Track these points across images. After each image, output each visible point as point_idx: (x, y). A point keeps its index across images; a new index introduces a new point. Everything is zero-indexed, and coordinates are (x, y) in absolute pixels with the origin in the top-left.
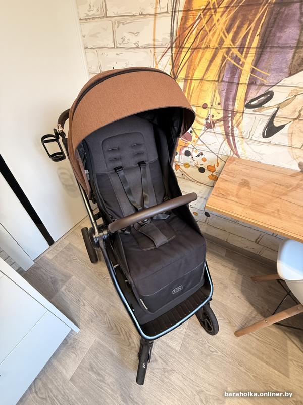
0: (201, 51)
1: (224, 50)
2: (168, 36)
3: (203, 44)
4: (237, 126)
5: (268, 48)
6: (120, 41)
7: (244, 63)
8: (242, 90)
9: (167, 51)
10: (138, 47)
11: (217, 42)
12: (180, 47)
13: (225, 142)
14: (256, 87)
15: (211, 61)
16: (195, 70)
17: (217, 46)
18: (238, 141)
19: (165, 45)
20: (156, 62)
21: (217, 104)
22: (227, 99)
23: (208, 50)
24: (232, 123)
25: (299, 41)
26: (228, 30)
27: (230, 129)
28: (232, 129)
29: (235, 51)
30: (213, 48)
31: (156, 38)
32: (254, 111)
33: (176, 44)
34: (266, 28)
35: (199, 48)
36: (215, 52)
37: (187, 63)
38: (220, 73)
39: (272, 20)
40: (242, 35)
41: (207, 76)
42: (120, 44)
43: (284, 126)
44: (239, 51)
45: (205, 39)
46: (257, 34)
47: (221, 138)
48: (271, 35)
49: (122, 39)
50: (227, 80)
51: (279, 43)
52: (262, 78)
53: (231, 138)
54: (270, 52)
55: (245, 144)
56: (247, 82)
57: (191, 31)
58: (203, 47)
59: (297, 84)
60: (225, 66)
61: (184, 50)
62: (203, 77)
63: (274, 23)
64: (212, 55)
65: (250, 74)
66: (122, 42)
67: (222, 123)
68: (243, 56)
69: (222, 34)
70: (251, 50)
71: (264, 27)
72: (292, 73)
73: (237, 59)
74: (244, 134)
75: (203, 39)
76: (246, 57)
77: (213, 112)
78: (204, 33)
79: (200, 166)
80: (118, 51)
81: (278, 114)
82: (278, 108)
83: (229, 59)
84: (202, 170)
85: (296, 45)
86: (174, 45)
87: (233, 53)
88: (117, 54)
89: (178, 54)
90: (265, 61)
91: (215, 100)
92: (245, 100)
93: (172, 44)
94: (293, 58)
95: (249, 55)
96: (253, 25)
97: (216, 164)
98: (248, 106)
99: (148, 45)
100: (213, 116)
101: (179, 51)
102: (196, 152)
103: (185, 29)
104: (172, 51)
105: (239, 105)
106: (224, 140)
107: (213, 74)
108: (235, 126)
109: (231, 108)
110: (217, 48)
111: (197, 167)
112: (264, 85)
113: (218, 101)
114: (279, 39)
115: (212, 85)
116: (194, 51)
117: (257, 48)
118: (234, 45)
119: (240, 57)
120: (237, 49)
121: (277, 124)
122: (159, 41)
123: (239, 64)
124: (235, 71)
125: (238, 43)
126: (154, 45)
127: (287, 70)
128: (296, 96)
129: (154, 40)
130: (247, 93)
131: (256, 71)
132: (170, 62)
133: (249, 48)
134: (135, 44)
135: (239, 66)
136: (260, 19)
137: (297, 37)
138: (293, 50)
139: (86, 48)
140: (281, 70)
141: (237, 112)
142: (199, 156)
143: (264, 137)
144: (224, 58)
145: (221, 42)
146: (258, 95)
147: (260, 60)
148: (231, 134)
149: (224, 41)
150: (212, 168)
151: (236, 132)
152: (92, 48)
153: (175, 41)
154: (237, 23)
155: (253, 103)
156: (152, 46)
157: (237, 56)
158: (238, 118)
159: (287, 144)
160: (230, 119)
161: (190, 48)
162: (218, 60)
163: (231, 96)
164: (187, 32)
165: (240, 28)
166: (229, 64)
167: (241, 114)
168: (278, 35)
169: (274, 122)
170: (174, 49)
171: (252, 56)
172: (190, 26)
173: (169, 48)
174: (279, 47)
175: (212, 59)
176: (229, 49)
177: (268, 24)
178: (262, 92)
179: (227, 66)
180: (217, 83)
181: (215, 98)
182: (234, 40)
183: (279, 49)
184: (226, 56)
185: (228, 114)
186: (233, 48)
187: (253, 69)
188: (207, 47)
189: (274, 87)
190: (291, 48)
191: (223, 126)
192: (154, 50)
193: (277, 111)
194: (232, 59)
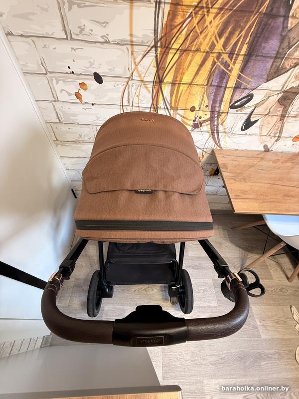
0: (191, 53)
1: (215, 55)
2: (152, 33)
3: (194, 47)
4: (222, 124)
5: (254, 56)
6: (75, 30)
7: (232, 69)
8: (228, 93)
9: (150, 50)
10: (107, 42)
11: (209, 46)
12: (167, 48)
13: (210, 138)
14: (241, 90)
15: (201, 65)
16: (184, 74)
17: (208, 50)
18: (222, 136)
19: (147, 43)
20: (135, 63)
21: (205, 106)
22: (214, 102)
23: (198, 53)
24: (217, 122)
25: (278, 52)
26: (220, 35)
27: (215, 127)
28: (217, 127)
29: (225, 57)
30: (204, 52)
31: (134, 33)
32: (236, 111)
33: (161, 43)
34: (255, 37)
35: (189, 51)
36: (206, 56)
37: (175, 65)
38: (210, 77)
39: (260, 30)
40: (233, 41)
41: (196, 80)
42: (77, 35)
43: (258, 120)
44: (229, 57)
45: (196, 40)
46: (247, 42)
47: (207, 135)
48: (258, 45)
49: (79, 27)
50: (216, 84)
51: (263, 53)
52: (246, 83)
53: (216, 134)
54: (255, 60)
55: (227, 138)
56: (234, 86)
57: (180, 30)
58: (193, 49)
59: (271, 88)
60: (215, 70)
61: (171, 51)
62: (192, 81)
63: (261, 34)
64: (202, 59)
65: (236, 79)
66: (81, 32)
67: (209, 122)
68: (232, 62)
69: (213, 38)
70: (239, 57)
71: (253, 36)
72: (269, 79)
73: (226, 65)
74: (226, 130)
75: (194, 41)
76: (234, 64)
77: (200, 114)
78: (195, 35)
80: (76, 45)
81: (255, 111)
82: (255, 108)
83: (219, 64)
85: (275, 56)
86: (159, 44)
87: (223, 59)
88: (72, 49)
89: (164, 56)
90: (250, 67)
91: (203, 103)
92: (231, 102)
93: (156, 43)
94: (272, 67)
95: (237, 61)
96: (243, 33)
97: (201, 157)
98: (232, 107)
99: (122, 41)
100: (200, 118)
101: (164, 52)
103: (173, 27)
104: (156, 51)
105: (224, 106)
106: (210, 136)
107: (202, 78)
108: (220, 124)
109: (217, 109)
110: (207, 52)
112: (247, 89)
113: (206, 104)
114: (263, 49)
115: (201, 89)
116: (183, 54)
117: (245, 55)
118: (225, 50)
119: (229, 63)
120: (227, 55)
121: (252, 120)
122: (138, 37)
123: (228, 70)
124: (224, 76)
125: (229, 49)
126: (132, 41)
127: (265, 77)
128: (269, 97)
129: (131, 35)
130: (232, 96)
131: (242, 76)
132: (154, 63)
133: (238, 55)
134: (102, 37)
135: (228, 72)
136: (250, 27)
137: (277, 49)
138: (273, 60)
139: (9, 34)
140: (261, 77)
141: (223, 113)
143: (242, 130)
144: (214, 63)
145: (213, 46)
146: (241, 97)
147: (246, 67)
148: (215, 131)
149: (215, 46)
151: (221, 129)
152: (22, 36)
153: (161, 39)
154: (229, 30)
155: (236, 104)
156: (129, 43)
157: (226, 62)
158: (223, 117)
159: (258, 133)
160: (216, 119)
161: (178, 49)
162: (208, 64)
163: (219, 99)
164: (176, 30)
165: (232, 34)
166: (219, 69)
167: (226, 114)
168: (263, 45)
169: (251, 118)
170: (159, 49)
171: (240, 63)
172: (179, 24)
173: (152, 47)
174: (262, 56)
175: (202, 63)
176: (220, 54)
177: (256, 34)
178: (244, 95)
179: (217, 71)
180: (206, 87)
181: (203, 101)
182: (225, 46)
183: (262, 58)
184: (217, 61)
185: (215, 115)
186: (223, 53)
187: (240, 75)
188: (198, 50)
189: (255, 90)
190: (271, 57)
191: (209, 126)
192: (132, 48)
193: (254, 109)
194: (222, 64)
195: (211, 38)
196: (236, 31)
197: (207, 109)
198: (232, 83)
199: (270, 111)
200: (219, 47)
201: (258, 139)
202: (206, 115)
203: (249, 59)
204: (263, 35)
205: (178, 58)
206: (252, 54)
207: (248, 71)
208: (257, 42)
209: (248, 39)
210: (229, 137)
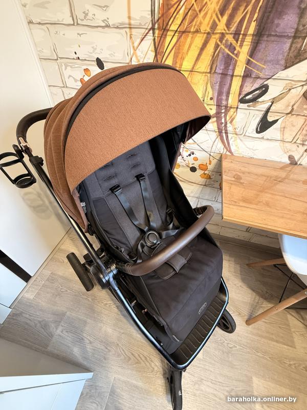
0: (190, 35)
1: (217, 36)
2: (149, 14)
3: (193, 28)
4: (231, 122)
5: (265, 36)
6: (81, 16)
7: (239, 52)
8: (236, 83)
9: (147, 33)
10: (108, 26)
11: (210, 26)
12: (164, 30)
13: (218, 139)
14: (251, 80)
15: (202, 49)
16: (183, 59)
17: (209, 30)
18: (232, 138)
19: (145, 25)
20: (134, 47)
21: (209, 98)
22: (220, 93)
23: (198, 35)
24: (225, 120)
25: (297, 30)
26: (222, 12)
27: (223, 125)
28: (226, 126)
29: (230, 38)
30: (205, 33)
31: (132, 15)
32: (248, 106)
33: (159, 25)
34: (264, 12)
35: (188, 32)
36: (207, 38)
37: (174, 49)
38: (213, 63)
40: (238, 19)
41: (197, 67)
42: (82, 20)
43: (277, 120)
44: (234, 38)
45: (195, 20)
46: (255, 19)
47: (214, 135)
48: (269, 21)
49: (84, 13)
50: (221, 72)
51: (277, 32)
52: (258, 70)
53: (224, 135)
54: (267, 41)
55: (238, 141)
56: (242, 75)
57: (178, 9)
58: (192, 30)
59: (292, 77)
60: (218, 55)
61: (169, 33)
62: (193, 68)
63: (272, 8)
64: (203, 41)
65: (245, 65)
66: (85, 17)
67: (215, 119)
68: (239, 44)
69: (214, 16)
70: (247, 38)
71: (261, 11)
72: (288, 65)
73: (232, 48)
74: (237, 131)
75: (193, 20)
76: (241, 46)
78: (193, 13)
79: (191, 166)
80: (81, 30)
81: (273, 108)
82: (272, 103)
83: (223, 47)
84: (193, 169)
85: (293, 35)
86: (156, 26)
87: (227, 40)
88: (78, 34)
89: (162, 39)
90: (262, 50)
91: (207, 95)
92: (240, 94)
93: (153, 25)
94: (290, 49)
95: (245, 43)
96: (250, 8)
97: (208, 162)
98: (242, 101)
99: (121, 24)
101: (162, 35)
102: (186, 151)
103: (169, 6)
104: (154, 33)
105: (233, 100)
106: (217, 137)
107: (204, 64)
108: (228, 122)
109: (224, 103)
110: (208, 33)
111: (188, 166)
112: (259, 78)
113: (210, 96)
114: (277, 27)
115: (203, 77)
116: (181, 36)
117: (253, 35)
118: (229, 30)
119: (235, 46)
120: (231, 36)
121: (270, 119)
122: (136, 20)
123: (233, 53)
124: (229, 62)
125: (233, 28)
126: (130, 24)
127: (283, 62)
128: (290, 90)
129: (129, 18)
130: (241, 87)
131: (252, 62)
132: (152, 48)
133: (245, 35)
134: (103, 21)
135: (233, 56)
137: (295, 26)
138: (291, 40)
139: (30, 22)
140: (277, 62)
141: (231, 108)
142: (190, 155)
143: (257, 132)
144: (217, 46)
145: (214, 26)
146: (253, 88)
147: (256, 50)
148: (224, 131)
149: (217, 25)
150: (204, 167)
151: (230, 128)
152: (39, 23)
153: (158, 20)
154: (232, 4)
155: (247, 97)
156: (128, 26)
157: (231, 44)
158: (232, 113)
159: (279, 138)
160: (223, 115)
161: (176, 31)
162: (210, 47)
163: (225, 90)
164: (172, 10)
165: (235, 10)
166: (223, 53)
167: (235, 109)
168: (276, 22)
169: (268, 117)
170: (157, 32)
171: (248, 45)
173: (150, 30)
174: (276, 36)
175: (203, 46)
178: (256, 85)
179: (221, 55)
180: (209, 75)
181: (207, 92)
182: (228, 25)
183: (277, 38)
184: (220, 44)
185: (222, 110)
186: (227, 34)
187: (249, 60)
188: (197, 31)
189: (269, 80)
190: (288, 37)
191: (216, 123)
192: (131, 32)
193: (271, 105)
194: (226, 47)
195: (212, 16)
196: (240, 6)
197: (211, 102)
198: (240, 70)
199: (293, 109)
200: (221, 27)
201: (280, 146)
202: (211, 109)
203: (259, 40)
204: (274, 9)
205: (177, 41)
206: (263, 33)
207: (259, 55)
208: (268, 17)
209: (256, 15)
210: (241, 140)
